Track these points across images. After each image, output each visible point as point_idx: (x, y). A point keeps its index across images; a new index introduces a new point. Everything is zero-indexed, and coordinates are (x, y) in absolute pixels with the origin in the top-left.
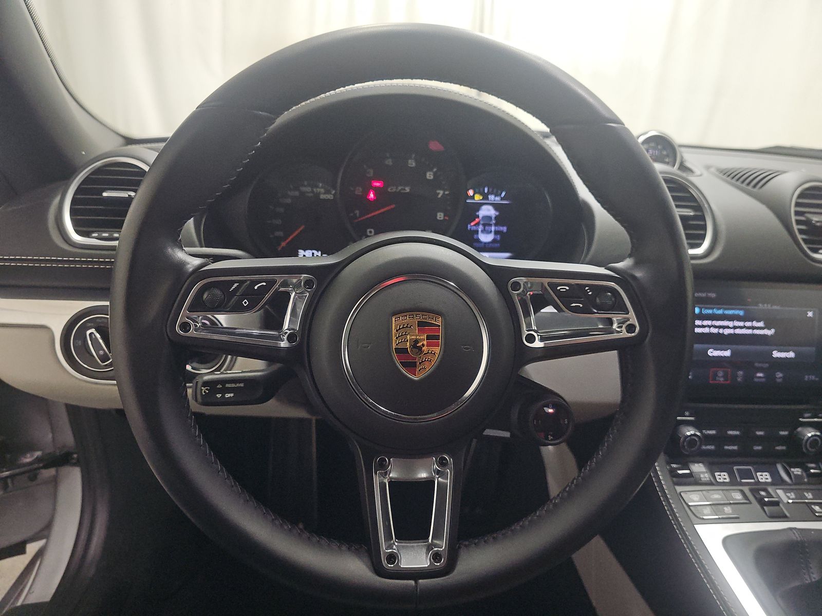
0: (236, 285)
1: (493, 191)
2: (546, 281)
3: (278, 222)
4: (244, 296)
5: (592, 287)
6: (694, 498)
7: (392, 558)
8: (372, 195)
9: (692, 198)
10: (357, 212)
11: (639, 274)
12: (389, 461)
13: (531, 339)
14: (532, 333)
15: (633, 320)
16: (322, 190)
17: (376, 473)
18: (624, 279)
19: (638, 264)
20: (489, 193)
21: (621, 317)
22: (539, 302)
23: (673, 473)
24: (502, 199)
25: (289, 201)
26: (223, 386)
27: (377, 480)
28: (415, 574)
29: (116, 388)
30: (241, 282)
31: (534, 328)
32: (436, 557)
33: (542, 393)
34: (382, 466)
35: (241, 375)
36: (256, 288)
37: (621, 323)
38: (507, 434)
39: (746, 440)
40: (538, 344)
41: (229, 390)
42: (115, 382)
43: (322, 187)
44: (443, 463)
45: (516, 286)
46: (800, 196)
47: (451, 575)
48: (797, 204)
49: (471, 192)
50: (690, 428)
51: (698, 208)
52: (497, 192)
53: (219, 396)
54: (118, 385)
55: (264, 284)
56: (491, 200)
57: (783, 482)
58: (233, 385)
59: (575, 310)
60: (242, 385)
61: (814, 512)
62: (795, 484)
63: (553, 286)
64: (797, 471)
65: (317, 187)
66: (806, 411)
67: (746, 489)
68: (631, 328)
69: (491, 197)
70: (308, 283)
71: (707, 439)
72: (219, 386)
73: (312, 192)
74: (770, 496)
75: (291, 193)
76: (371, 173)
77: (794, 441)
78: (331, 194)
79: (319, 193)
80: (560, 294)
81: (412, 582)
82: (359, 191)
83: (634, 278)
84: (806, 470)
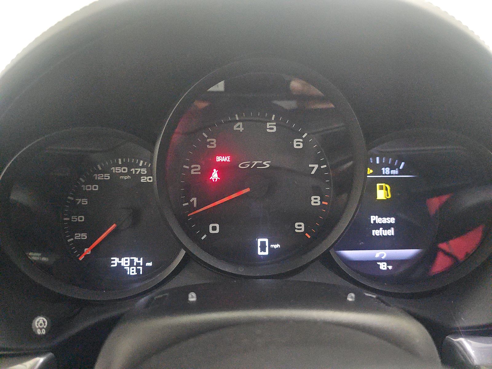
1: (387, 161)
3: (81, 219)
8: (215, 175)
10: (194, 200)
16: (144, 171)
20: (382, 165)
24: (401, 172)
25: (95, 188)
43: (143, 167)
52: (393, 162)
56: (386, 175)
65: (137, 166)
69: (386, 170)
73: (130, 173)
75: (100, 177)
76: (213, 144)
79: (140, 175)
82: (196, 170)
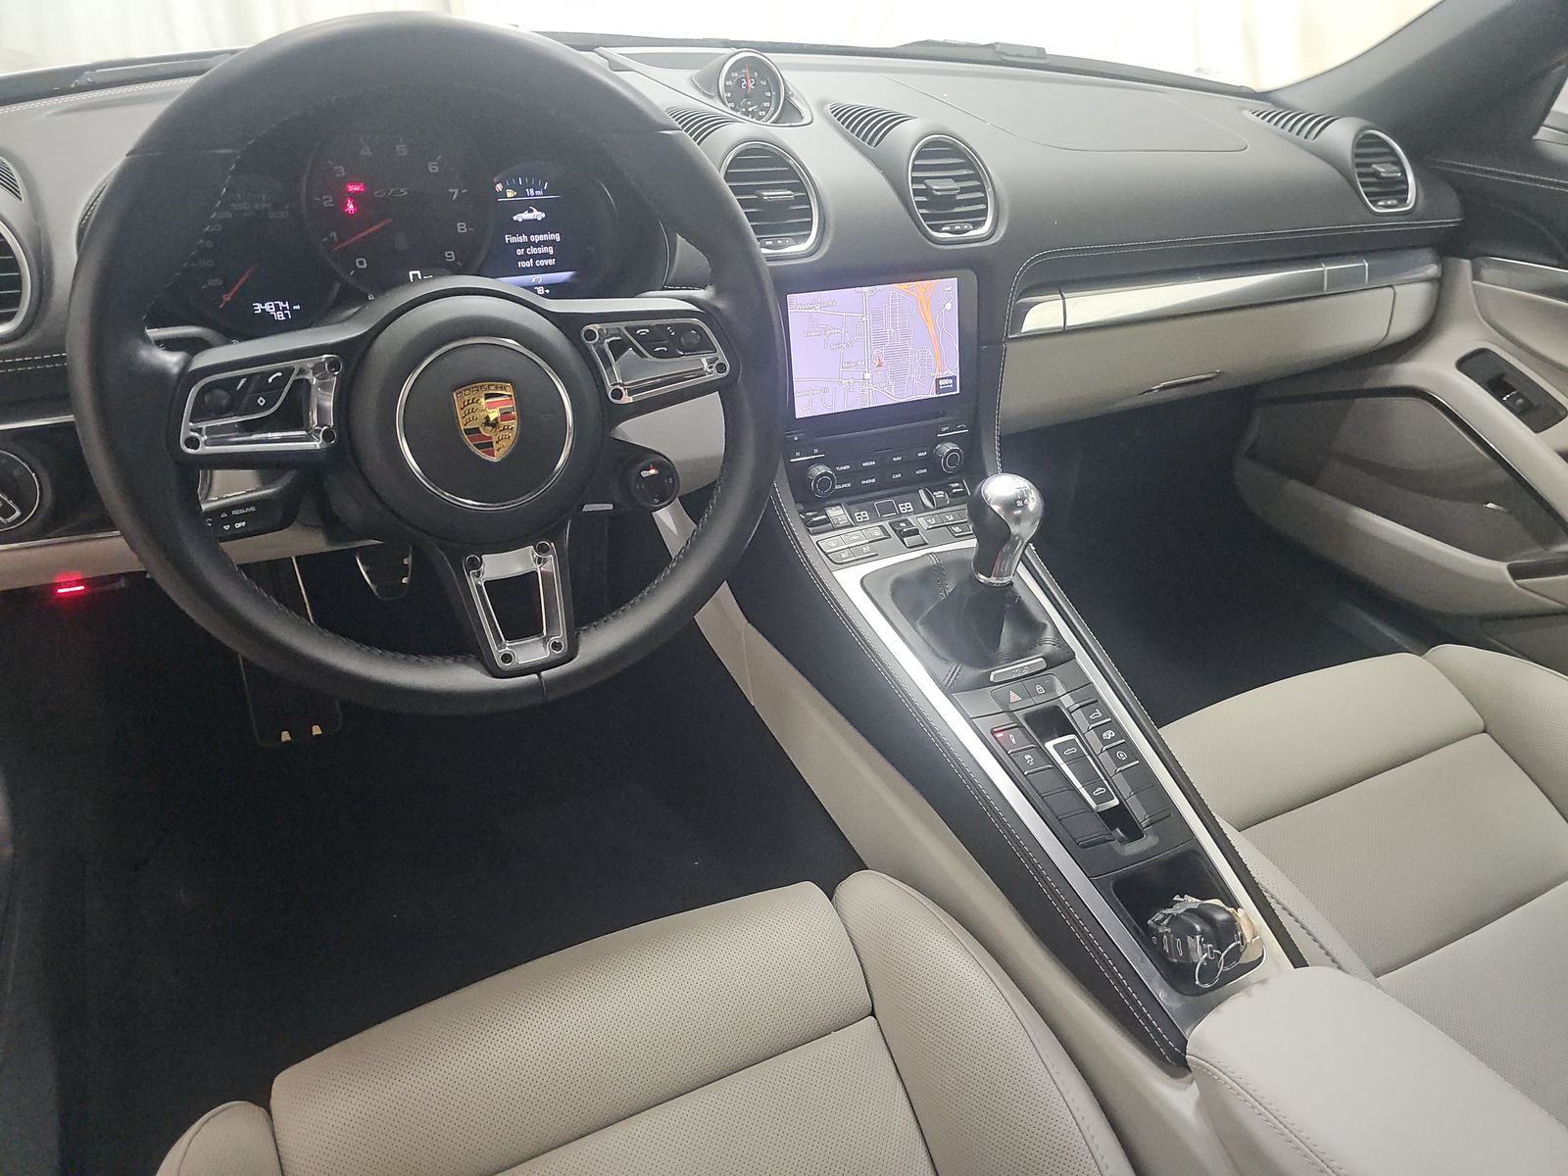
0: (243, 381)
1: (530, 181)
2: (622, 325)
4: (259, 392)
5: (674, 326)
6: (830, 542)
7: (507, 658)
8: (350, 206)
9: (792, 173)
10: (334, 234)
11: (720, 305)
12: (481, 559)
13: (618, 394)
14: (618, 386)
15: (722, 358)
16: (270, 206)
17: (469, 575)
18: (706, 311)
19: (719, 293)
20: (525, 185)
21: (711, 356)
22: (619, 348)
23: (808, 524)
24: (546, 193)
25: (218, 228)
26: (229, 513)
27: (472, 581)
28: (537, 669)
29: (122, 540)
30: (250, 377)
31: (620, 381)
32: (556, 646)
33: (640, 455)
34: (476, 565)
35: (246, 496)
36: (270, 380)
37: (711, 362)
38: (610, 507)
39: (884, 468)
40: (627, 399)
41: (239, 518)
42: (118, 532)
43: (268, 201)
44: (542, 550)
45: (590, 335)
46: (918, 156)
47: (575, 660)
48: (915, 168)
49: (499, 187)
50: (820, 467)
51: (799, 186)
52: (536, 182)
53: (227, 527)
54: (123, 534)
55: (280, 374)
56: (530, 196)
57: (927, 509)
58: (242, 511)
59: (659, 355)
60: (253, 509)
61: (953, 533)
62: (937, 509)
63: (632, 330)
64: (939, 494)
65: (259, 201)
66: (944, 424)
67: (886, 524)
68: (721, 368)
69: (530, 191)
70: (333, 365)
71: (842, 477)
72: (224, 515)
74: (909, 524)
76: (341, 171)
77: (932, 461)
78: (284, 209)
79: (266, 211)
80: (640, 339)
81: (535, 676)
82: (328, 201)
83: (717, 309)
84: (948, 490)
